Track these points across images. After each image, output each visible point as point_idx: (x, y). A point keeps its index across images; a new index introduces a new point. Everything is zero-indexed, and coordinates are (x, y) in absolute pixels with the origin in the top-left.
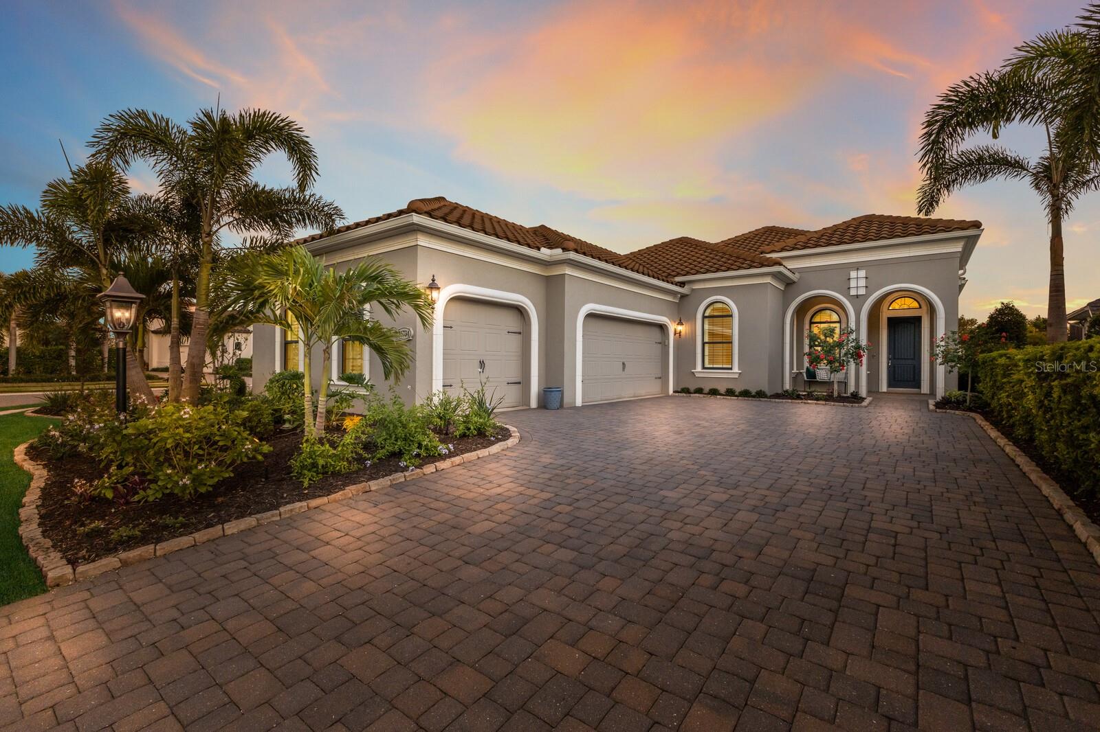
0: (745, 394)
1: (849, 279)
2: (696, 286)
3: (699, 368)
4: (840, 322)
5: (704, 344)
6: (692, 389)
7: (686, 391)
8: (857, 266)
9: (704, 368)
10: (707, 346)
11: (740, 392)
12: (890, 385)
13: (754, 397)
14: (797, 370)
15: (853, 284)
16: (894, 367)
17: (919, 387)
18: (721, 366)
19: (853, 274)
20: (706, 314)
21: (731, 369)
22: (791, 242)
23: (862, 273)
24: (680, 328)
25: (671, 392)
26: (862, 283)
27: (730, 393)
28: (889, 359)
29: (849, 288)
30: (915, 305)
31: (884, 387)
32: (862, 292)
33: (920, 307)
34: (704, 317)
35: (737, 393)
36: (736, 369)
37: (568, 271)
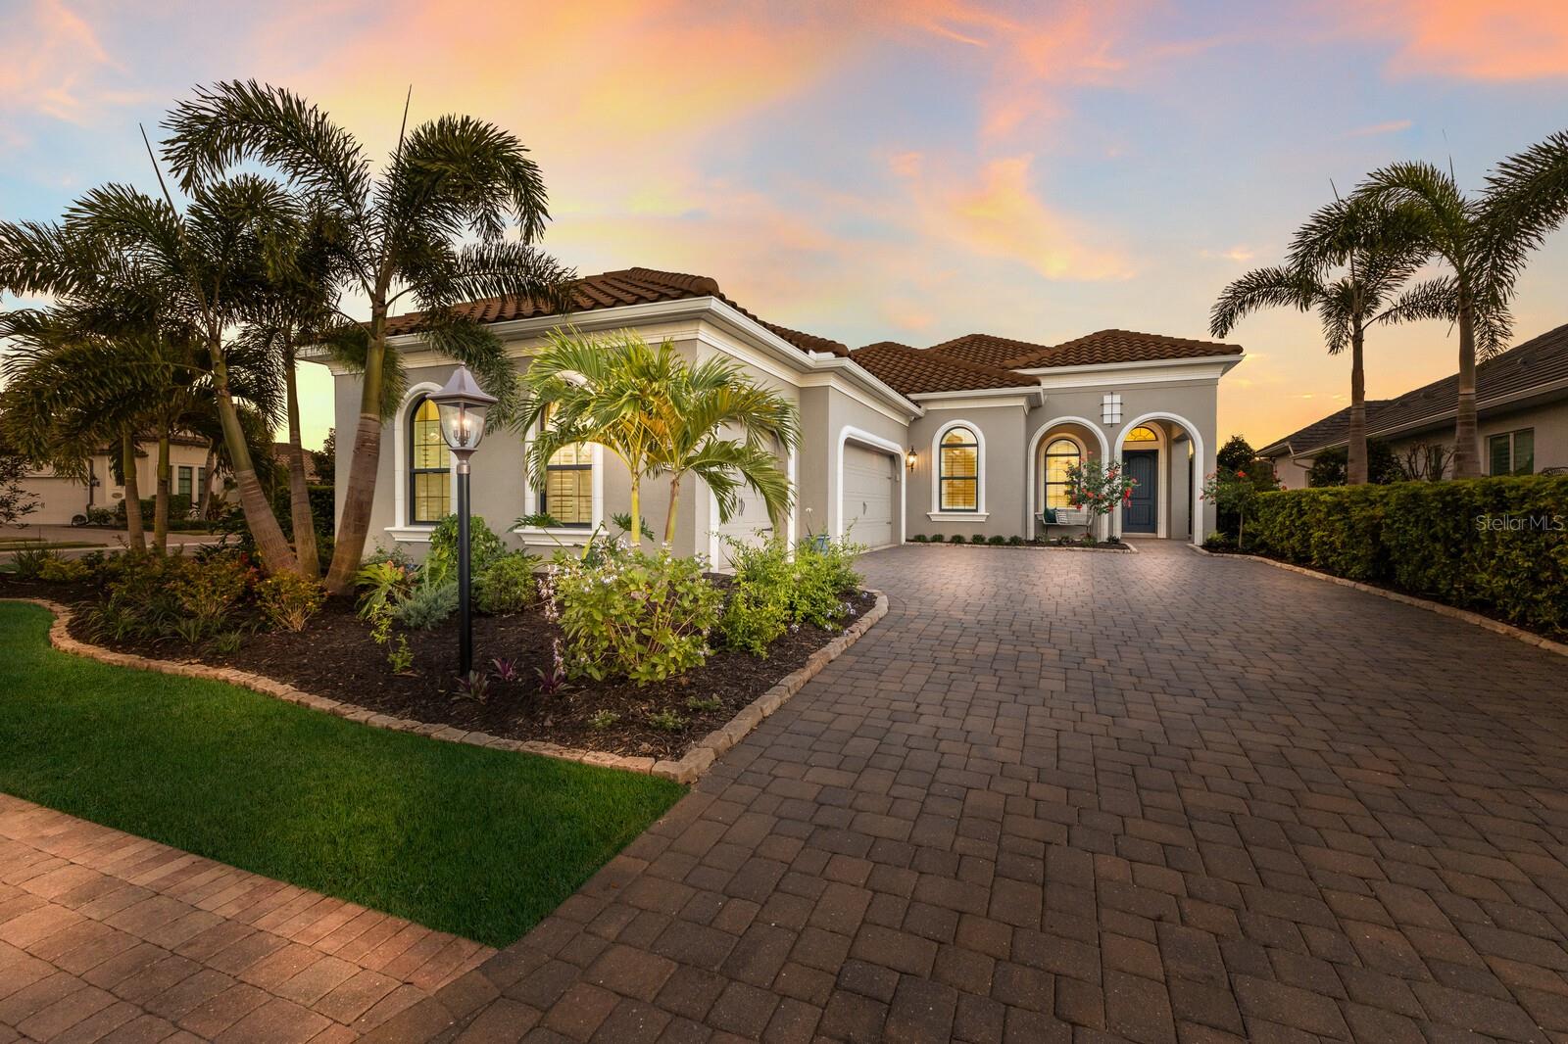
0: (997, 541)
1: (1102, 405)
2: (932, 407)
3: (935, 510)
4: (1079, 455)
5: (941, 479)
6: (929, 537)
7: (920, 538)
8: (1112, 390)
9: (941, 510)
10: (944, 482)
11: (990, 540)
12: (1125, 528)
13: (1007, 544)
15: (1107, 410)
17: (1154, 530)
18: (963, 508)
19: (1107, 399)
20: (944, 443)
21: (976, 510)
22: (1034, 356)
23: (1117, 398)
24: (912, 459)
25: (903, 541)
26: (1117, 409)
27: (978, 540)
29: (1102, 415)
30: (1152, 436)
32: (1117, 420)
33: (1157, 439)
34: (941, 446)
35: (987, 540)
36: (982, 511)
37: (833, 382)
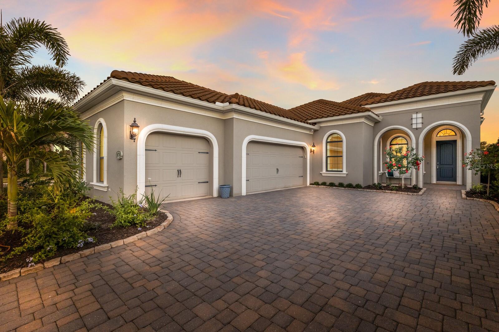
0: (350, 186)
1: (412, 119)
2: (323, 125)
3: (324, 171)
4: (407, 144)
5: (327, 157)
6: (320, 183)
7: (317, 184)
8: (417, 111)
9: (327, 171)
10: (329, 159)
11: (346, 185)
12: (438, 179)
13: (354, 188)
14: (383, 171)
15: (414, 121)
16: (440, 169)
17: (455, 180)
18: (336, 170)
19: (414, 116)
20: (329, 140)
21: (342, 171)
22: (377, 99)
23: (420, 115)
24: (313, 149)
25: (308, 184)
26: (420, 121)
27: (341, 185)
28: (437, 165)
29: (412, 124)
30: (453, 133)
31: (434, 181)
32: (420, 126)
33: (456, 135)
34: (327, 142)
35: (345, 186)
36: (345, 172)
37: (235, 116)
